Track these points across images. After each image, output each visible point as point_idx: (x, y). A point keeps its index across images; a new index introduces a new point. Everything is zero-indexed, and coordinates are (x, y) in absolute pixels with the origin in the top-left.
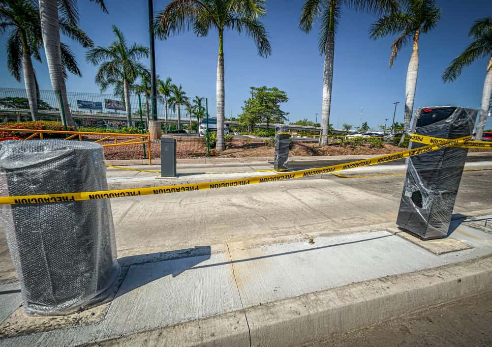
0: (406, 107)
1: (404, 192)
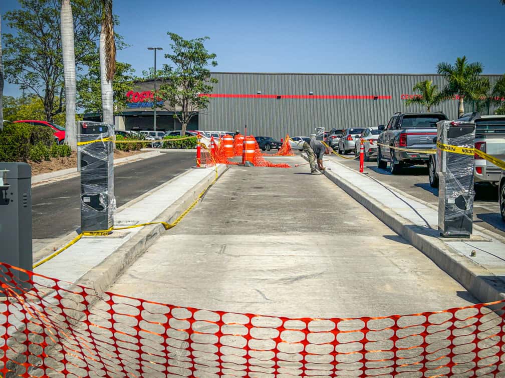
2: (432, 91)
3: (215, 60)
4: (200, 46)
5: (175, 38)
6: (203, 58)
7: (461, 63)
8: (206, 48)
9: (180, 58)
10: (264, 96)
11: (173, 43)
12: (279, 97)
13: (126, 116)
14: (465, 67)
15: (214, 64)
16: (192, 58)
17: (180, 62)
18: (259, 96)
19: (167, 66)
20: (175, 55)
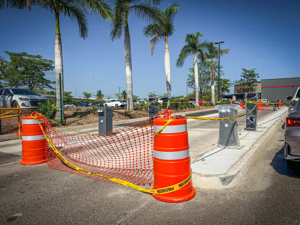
0: (167, 82)
1: (247, 118)
3: (258, 75)
4: (253, 71)
5: (244, 70)
6: (254, 76)
8: (255, 72)
10: (287, 86)
12: (293, 86)
13: (236, 96)
15: (258, 77)
16: (250, 76)
17: (246, 77)
18: (285, 86)
19: (241, 79)
20: (244, 75)
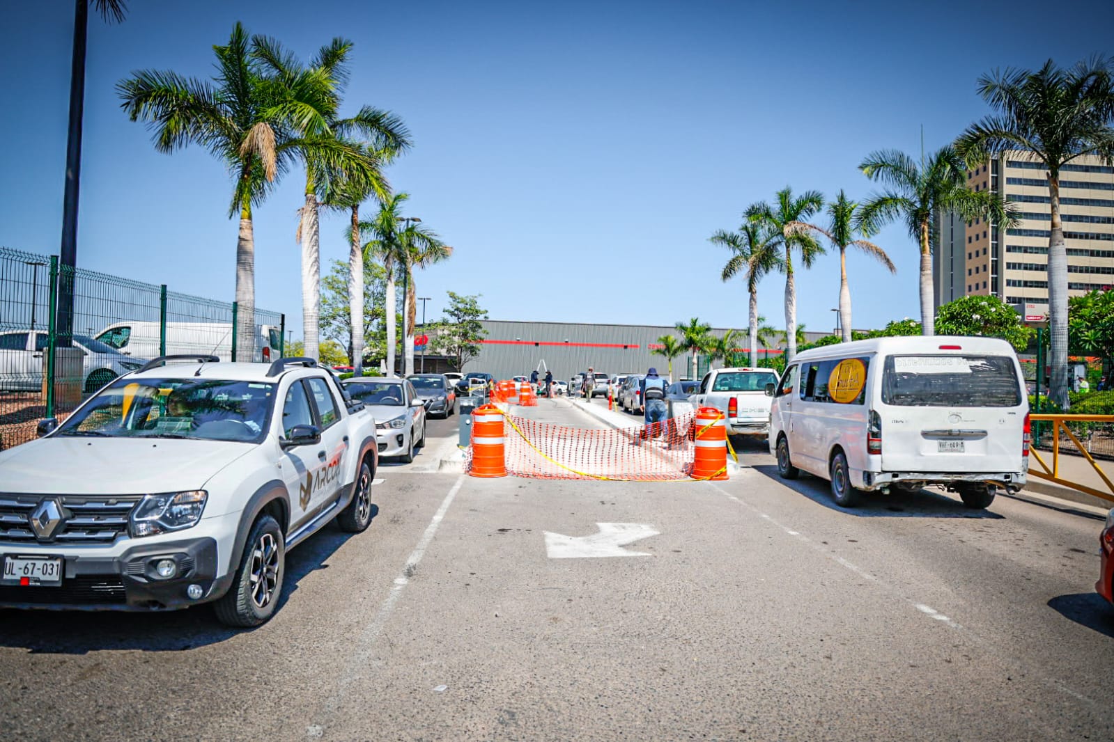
2: (673, 344)
3: (486, 315)
4: (474, 303)
5: (452, 296)
6: (477, 313)
7: (694, 323)
8: (480, 305)
9: (456, 312)
10: (523, 343)
11: (451, 300)
12: (537, 344)
14: (697, 326)
16: (467, 312)
17: (457, 315)
18: (518, 342)
19: (444, 319)
20: (453, 310)
